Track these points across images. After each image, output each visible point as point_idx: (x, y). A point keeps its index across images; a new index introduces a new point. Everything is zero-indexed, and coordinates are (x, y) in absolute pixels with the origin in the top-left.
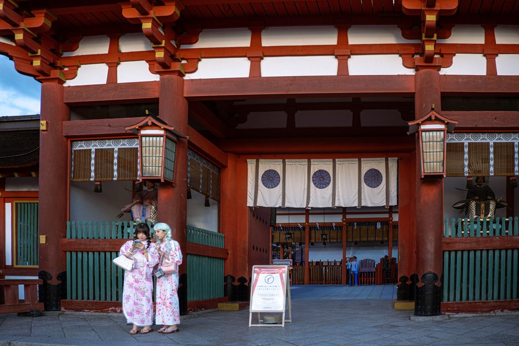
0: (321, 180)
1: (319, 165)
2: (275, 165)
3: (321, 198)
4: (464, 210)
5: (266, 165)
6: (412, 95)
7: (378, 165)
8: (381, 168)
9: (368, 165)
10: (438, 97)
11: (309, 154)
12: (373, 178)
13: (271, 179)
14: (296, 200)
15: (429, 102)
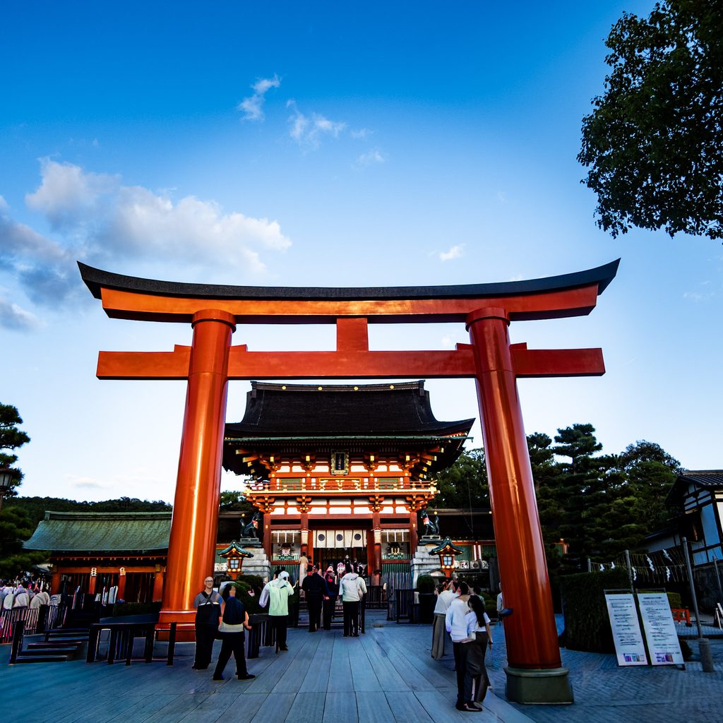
0: (340, 538)
1: (338, 532)
2: (323, 533)
3: (339, 545)
4: (389, 551)
5: (320, 533)
6: (372, 519)
7: (359, 532)
8: (361, 534)
9: (356, 532)
10: (379, 520)
11: (335, 529)
12: (358, 537)
13: (321, 537)
14: (330, 545)
15: (376, 522)
